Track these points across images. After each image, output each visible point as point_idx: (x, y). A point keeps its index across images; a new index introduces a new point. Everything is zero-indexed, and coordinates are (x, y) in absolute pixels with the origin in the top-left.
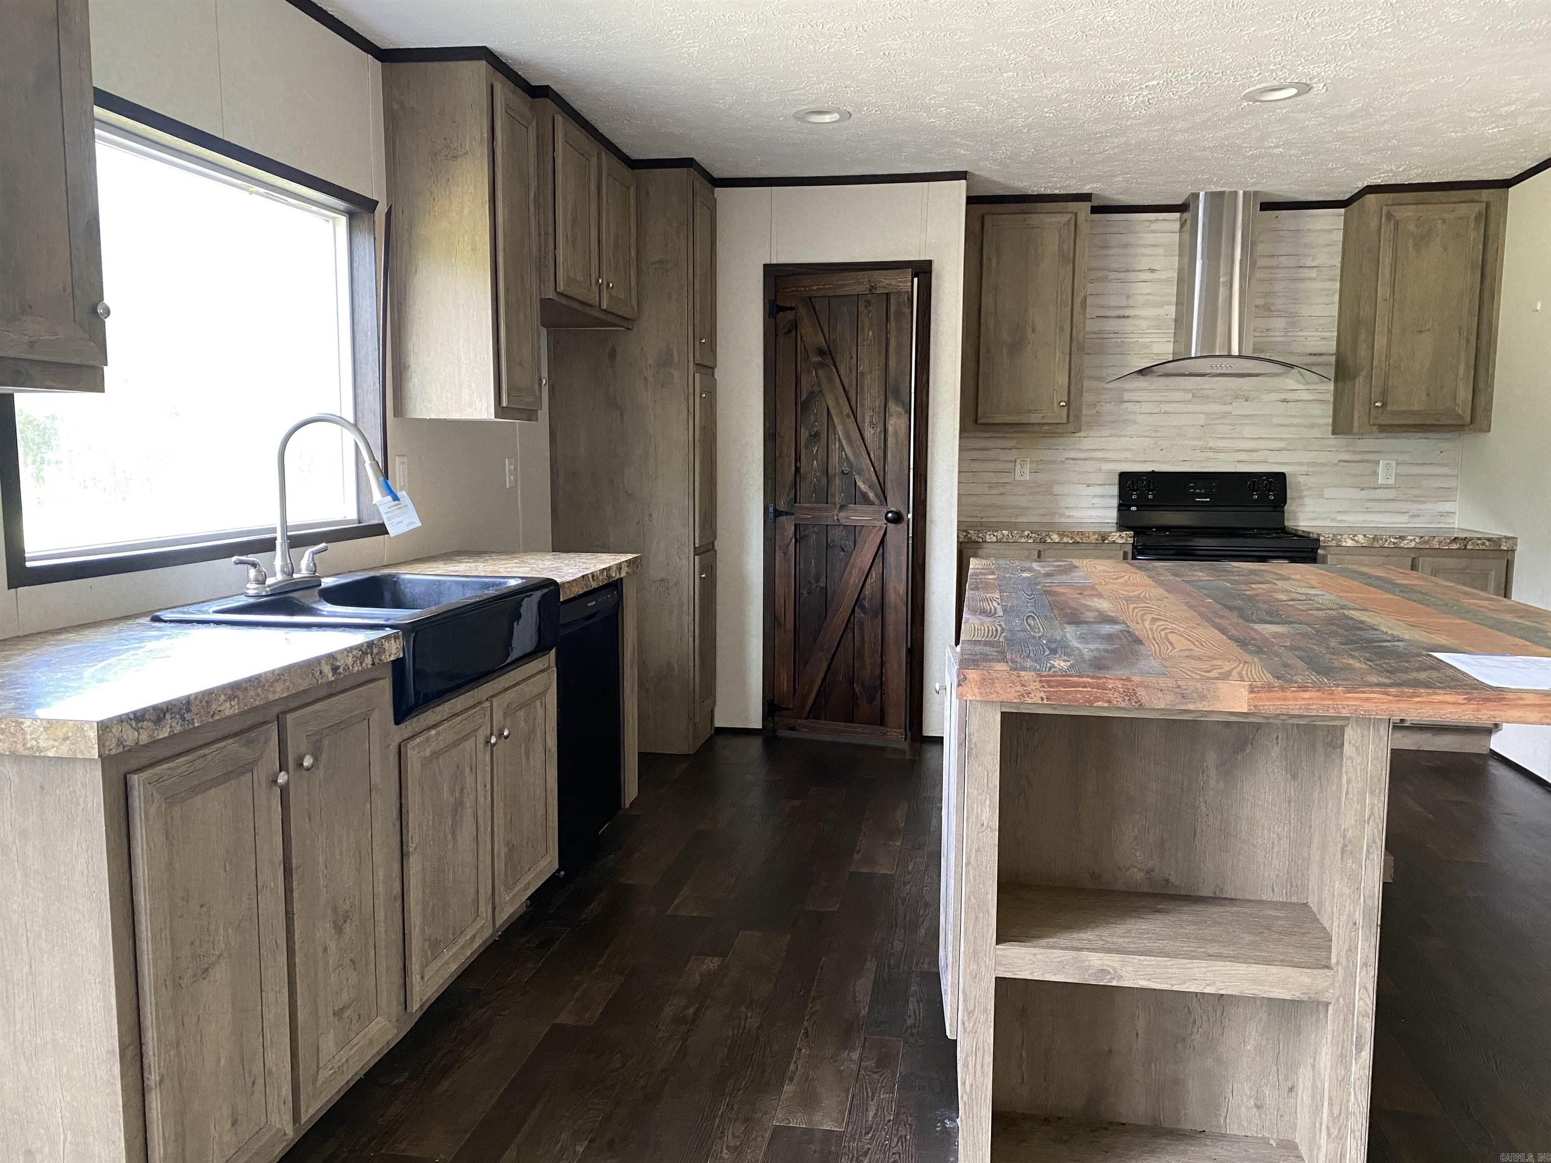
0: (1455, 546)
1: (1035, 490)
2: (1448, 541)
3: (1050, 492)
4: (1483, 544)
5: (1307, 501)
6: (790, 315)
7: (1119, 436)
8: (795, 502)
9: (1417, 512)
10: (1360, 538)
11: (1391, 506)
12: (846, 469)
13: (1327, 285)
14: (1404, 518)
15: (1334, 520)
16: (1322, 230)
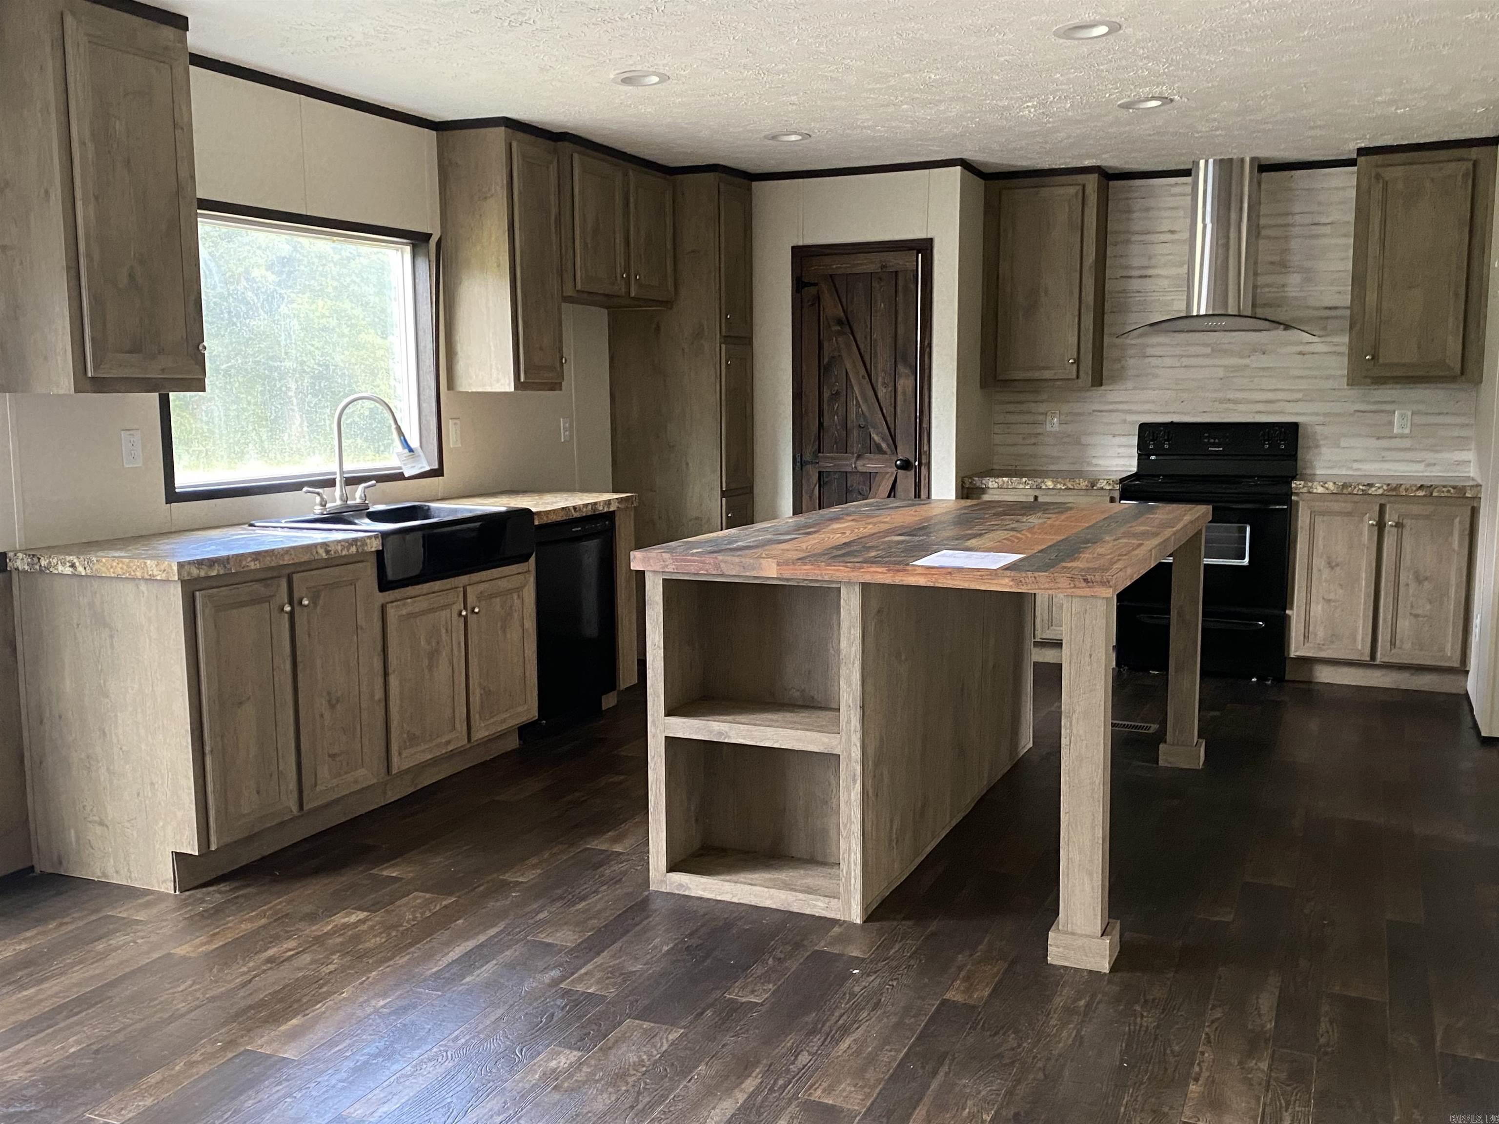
0: (1421, 493)
1: (1065, 440)
2: (1414, 488)
3: (1078, 442)
4: (1449, 491)
5: (1324, 450)
6: (813, 290)
7: (1143, 389)
8: (819, 452)
9: (1433, 461)
10: (1330, 485)
11: (1409, 455)
12: (863, 423)
13: (1342, 241)
14: (1420, 467)
15: (1351, 468)
16: (1336, 188)
